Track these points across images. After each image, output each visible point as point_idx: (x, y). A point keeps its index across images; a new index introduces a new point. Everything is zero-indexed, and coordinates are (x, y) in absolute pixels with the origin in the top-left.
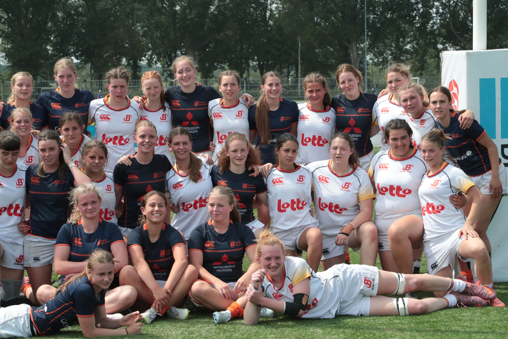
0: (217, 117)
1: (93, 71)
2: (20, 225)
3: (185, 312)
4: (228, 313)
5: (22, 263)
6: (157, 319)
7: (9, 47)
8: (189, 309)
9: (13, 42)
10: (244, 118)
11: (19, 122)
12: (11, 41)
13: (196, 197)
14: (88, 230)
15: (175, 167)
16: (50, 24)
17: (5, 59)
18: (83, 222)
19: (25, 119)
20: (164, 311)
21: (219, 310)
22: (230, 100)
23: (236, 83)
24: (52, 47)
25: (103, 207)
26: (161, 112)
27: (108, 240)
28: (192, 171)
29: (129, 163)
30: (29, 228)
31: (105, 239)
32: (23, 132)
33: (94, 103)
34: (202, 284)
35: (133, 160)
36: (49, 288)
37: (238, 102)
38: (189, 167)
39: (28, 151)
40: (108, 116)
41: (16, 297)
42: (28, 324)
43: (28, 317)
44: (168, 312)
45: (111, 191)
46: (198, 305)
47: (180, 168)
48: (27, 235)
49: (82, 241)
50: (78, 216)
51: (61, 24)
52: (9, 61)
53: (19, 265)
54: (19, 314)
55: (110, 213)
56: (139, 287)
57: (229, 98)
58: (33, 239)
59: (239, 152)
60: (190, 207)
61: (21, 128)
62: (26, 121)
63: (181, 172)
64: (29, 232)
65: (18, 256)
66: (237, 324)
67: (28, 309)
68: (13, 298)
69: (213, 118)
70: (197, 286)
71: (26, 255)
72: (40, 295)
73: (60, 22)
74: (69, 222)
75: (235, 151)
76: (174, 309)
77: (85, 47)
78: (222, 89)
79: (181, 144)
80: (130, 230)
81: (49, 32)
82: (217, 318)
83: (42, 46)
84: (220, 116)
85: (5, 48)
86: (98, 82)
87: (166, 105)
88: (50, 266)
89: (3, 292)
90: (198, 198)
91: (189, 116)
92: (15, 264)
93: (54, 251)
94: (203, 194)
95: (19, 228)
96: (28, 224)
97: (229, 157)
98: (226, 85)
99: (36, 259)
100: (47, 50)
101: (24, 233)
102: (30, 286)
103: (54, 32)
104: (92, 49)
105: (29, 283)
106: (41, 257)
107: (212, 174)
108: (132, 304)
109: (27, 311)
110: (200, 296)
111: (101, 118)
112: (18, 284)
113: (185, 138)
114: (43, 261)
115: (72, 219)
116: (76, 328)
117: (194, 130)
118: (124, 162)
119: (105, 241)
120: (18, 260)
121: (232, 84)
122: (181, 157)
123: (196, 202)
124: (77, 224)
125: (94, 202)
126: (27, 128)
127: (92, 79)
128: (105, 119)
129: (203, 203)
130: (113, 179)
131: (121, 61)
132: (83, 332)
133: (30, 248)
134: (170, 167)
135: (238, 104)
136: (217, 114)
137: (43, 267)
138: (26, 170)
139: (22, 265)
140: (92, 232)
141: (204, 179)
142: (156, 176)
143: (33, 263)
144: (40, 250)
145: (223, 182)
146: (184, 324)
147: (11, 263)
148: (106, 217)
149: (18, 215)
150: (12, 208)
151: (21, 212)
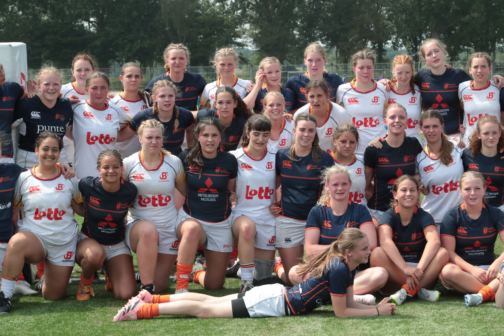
0: (468, 99)
1: (338, 55)
2: (272, 207)
3: (435, 294)
4: (479, 296)
5: (274, 244)
6: (408, 300)
7: (257, 32)
8: (439, 291)
9: (261, 27)
10: (495, 100)
11: (271, 105)
12: (259, 26)
13: (447, 180)
14: (338, 212)
15: (426, 149)
16: (296, 9)
17: (253, 44)
18: (332, 204)
19: (277, 102)
20: (414, 292)
21: (470, 293)
22: (480, 82)
23: (487, 65)
24: (298, 31)
25: (353, 190)
26: (410, 95)
27: (356, 222)
28: (443, 154)
29: (379, 146)
30: (281, 210)
31: (354, 221)
32: (276, 115)
33: (341, 88)
34: (453, 267)
35: (384, 143)
37: (489, 84)
38: (441, 150)
39: (281, 134)
40: (356, 99)
41: (269, 277)
42: (282, 305)
43: (283, 298)
44: (419, 293)
45: (362, 174)
46: (448, 288)
47: (431, 150)
48: (278, 216)
49: (331, 224)
50: (327, 198)
51: (307, 9)
52: (257, 46)
53: (272, 246)
54: (273, 294)
55: (360, 195)
56: (390, 269)
57: (479, 80)
58: (284, 220)
59: (491, 134)
60: (441, 190)
61: (274, 111)
62: (279, 105)
63: (431, 155)
64: (280, 214)
65: (269, 237)
66: (488, 306)
67: (282, 290)
68: (265, 277)
69: (463, 100)
70: (447, 269)
71: (278, 236)
72: (292, 276)
73: (307, 7)
74: (318, 204)
75: (487, 134)
76: (424, 291)
77: (331, 31)
78: (472, 71)
79: (431, 128)
80: (381, 213)
81: (296, 17)
82: (469, 301)
83: (289, 31)
84: (471, 98)
85: (253, 34)
86: (343, 65)
87: (416, 87)
88: (301, 246)
89: (256, 272)
90: (448, 182)
91: (439, 98)
92: (268, 245)
93: (304, 233)
94: (453, 178)
95: (270, 210)
96: (279, 206)
97: (481, 140)
98: (476, 67)
99: (288, 240)
100: (294, 35)
101: (275, 215)
102: (282, 266)
103: (300, 17)
104: (338, 33)
105: (281, 263)
106: (292, 238)
107: (463, 157)
108: (384, 285)
109: (282, 291)
110: (450, 279)
111: (349, 101)
112: (270, 264)
113: (435, 121)
114: (295, 242)
115: (322, 202)
116: (328, 308)
117: (444, 112)
118: (375, 145)
119: (354, 223)
120: (270, 241)
121: (483, 67)
122: (431, 140)
123: (446, 186)
124: (326, 206)
125: (344, 184)
126: (279, 112)
127: (337, 63)
128: (353, 102)
129: (454, 187)
130: (363, 161)
131: (367, 45)
132: (336, 312)
133: (281, 229)
134: (420, 149)
135: (489, 86)
136: (467, 96)
137: (294, 248)
138: (276, 153)
139: (274, 245)
140: (341, 214)
141: (455, 163)
142: (406, 159)
143: (284, 244)
144: (291, 231)
145: (473, 166)
146: (434, 306)
147: (264, 246)
148: (355, 200)
149: (269, 198)
150: (263, 191)
151: (271, 194)
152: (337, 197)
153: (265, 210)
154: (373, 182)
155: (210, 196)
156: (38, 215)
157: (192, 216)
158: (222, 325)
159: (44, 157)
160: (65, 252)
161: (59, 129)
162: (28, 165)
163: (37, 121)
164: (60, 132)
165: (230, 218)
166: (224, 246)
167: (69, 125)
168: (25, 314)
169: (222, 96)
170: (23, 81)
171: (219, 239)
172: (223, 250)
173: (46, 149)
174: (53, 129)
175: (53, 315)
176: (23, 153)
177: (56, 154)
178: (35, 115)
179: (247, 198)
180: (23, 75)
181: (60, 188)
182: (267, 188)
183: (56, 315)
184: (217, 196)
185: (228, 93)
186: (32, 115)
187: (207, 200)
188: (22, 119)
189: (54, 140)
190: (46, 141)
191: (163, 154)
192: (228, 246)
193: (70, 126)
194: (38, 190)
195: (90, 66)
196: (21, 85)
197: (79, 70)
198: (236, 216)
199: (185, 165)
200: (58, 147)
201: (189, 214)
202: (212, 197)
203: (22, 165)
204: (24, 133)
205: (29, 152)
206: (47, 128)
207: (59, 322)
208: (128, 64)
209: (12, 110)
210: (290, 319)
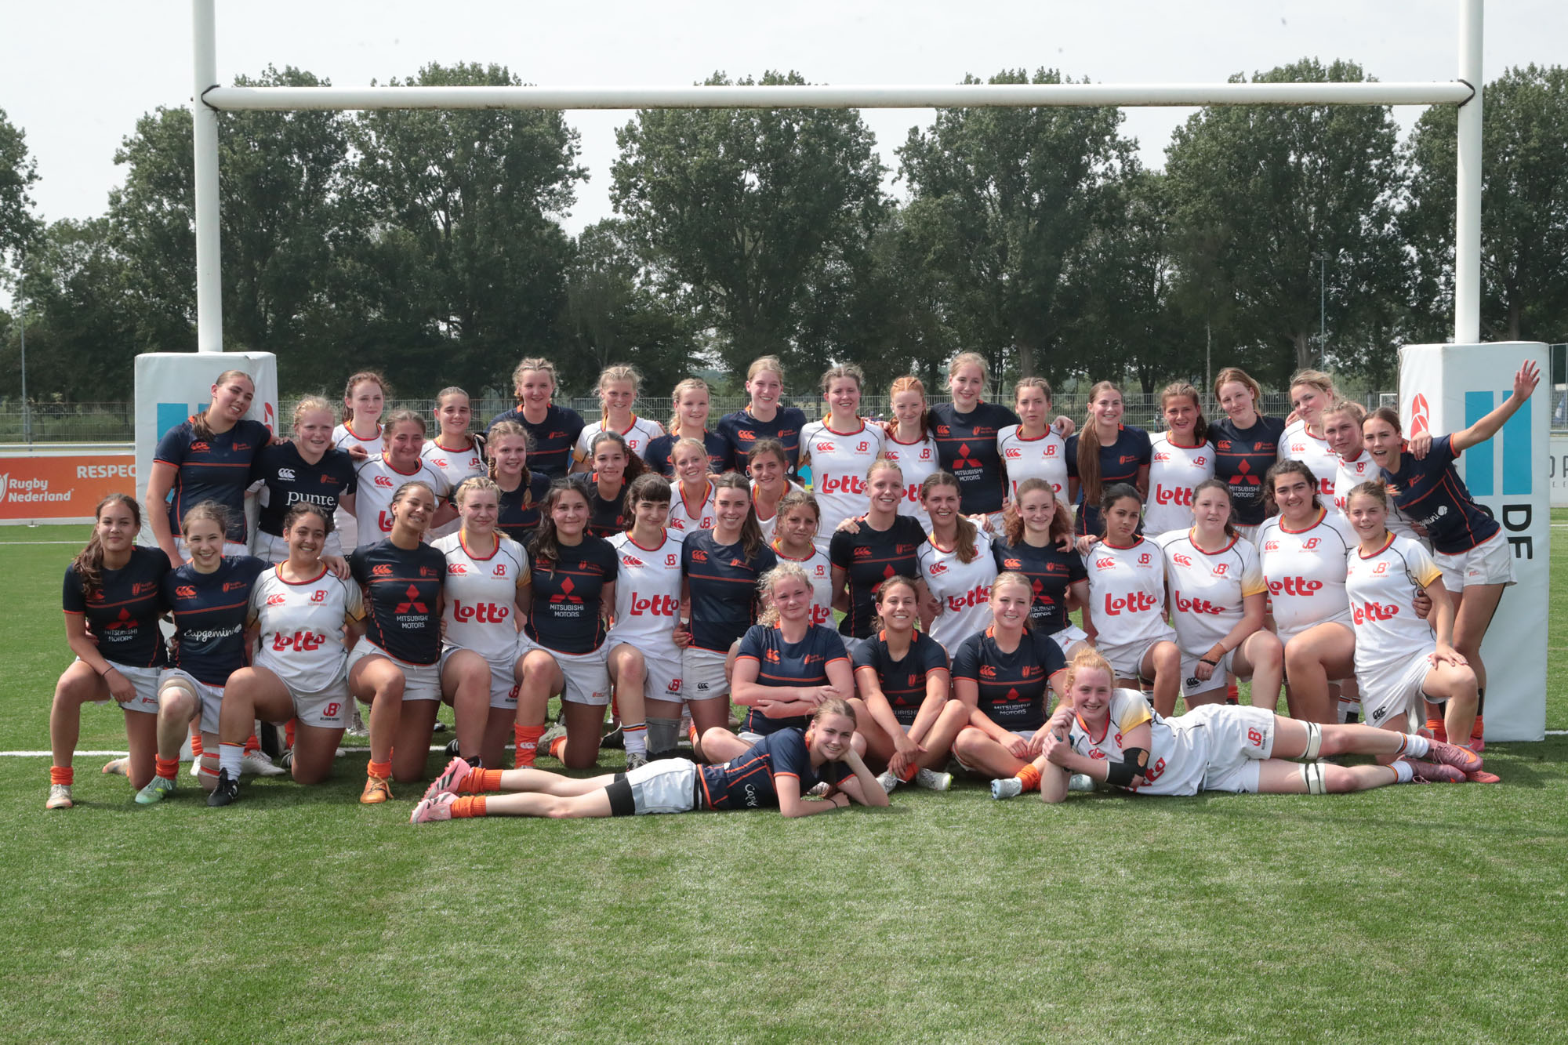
0: (1013, 456)
2: (676, 633)
3: (946, 779)
4: (1016, 782)
5: (678, 692)
6: (898, 788)
8: (952, 774)
10: (1057, 457)
11: (685, 462)
13: (970, 586)
14: (791, 638)
15: (932, 537)
18: (781, 624)
19: (695, 456)
20: (909, 775)
21: (1002, 777)
22: (1033, 427)
23: (1043, 398)
25: (813, 602)
26: (919, 446)
27: (821, 656)
28: (961, 544)
29: (855, 529)
30: (690, 636)
31: (816, 654)
33: (807, 428)
34: (975, 733)
35: (862, 524)
36: (721, 733)
37: (1048, 431)
38: (956, 538)
39: (704, 509)
40: (830, 445)
44: (918, 777)
45: (826, 575)
46: (967, 769)
47: (940, 539)
48: (687, 646)
49: (779, 655)
50: (773, 616)
53: (674, 695)
55: (824, 610)
56: (871, 735)
57: (1031, 423)
58: (697, 653)
59: (1039, 509)
60: (962, 604)
61: (688, 471)
62: (697, 459)
63: (941, 545)
64: (690, 644)
65: (670, 680)
66: (1030, 801)
68: (666, 748)
69: (1006, 457)
70: (965, 736)
71: (686, 680)
72: (707, 744)
74: (759, 623)
75: (1032, 508)
76: (927, 772)
78: (1019, 409)
79: (943, 501)
80: (859, 641)
82: (998, 790)
84: (1017, 455)
87: (929, 434)
88: (725, 697)
89: (649, 739)
90: (973, 588)
91: (964, 449)
92: (667, 692)
94: (981, 582)
95: (673, 636)
96: (687, 630)
97: (1022, 518)
98: (1025, 402)
99: (702, 686)
101: (681, 644)
106: (710, 684)
107: (995, 548)
110: (969, 752)
111: (819, 448)
112: (674, 726)
113: (951, 490)
114: (714, 690)
115: (765, 620)
117: (970, 475)
118: (847, 528)
119: (816, 658)
120: (671, 687)
121: (1037, 401)
122: (941, 522)
123: (971, 595)
124: (773, 627)
125: (798, 593)
126: (700, 471)
128: (825, 449)
129: (982, 596)
130: (828, 555)
133: (691, 668)
134: (923, 537)
135: (1047, 434)
136: (1012, 451)
137: (713, 700)
138: (682, 540)
139: (679, 695)
140: (795, 642)
141: (982, 557)
142: (899, 549)
143: (696, 692)
144: (708, 672)
145: (1013, 564)
146: (940, 799)
147: (660, 693)
148: (815, 616)
149: (670, 613)
150: (659, 602)
151: (673, 608)
152: (791, 615)
153: (664, 634)
154: (847, 591)
155: (569, 608)
156: (280, 642)
157: (540, 643)
158: (582, 826)
159: (299, 546)
160: (325, 706)
161: (325, 500)
162: (273, 558)
163: (289, 487)
164: (327, 506)
165: (604, 647)
166: (594, 695)
167: (348, 493)
168: (256, 807)
169: (606, 448)
170: (269, 416)
171: (586, 683)
172: (591, 701)
173: (303, 532)
174: (315, 499)
175: (302, 808)
176: (266, 538)
177: (319, 542)
178: (286, 474)
179: (633, 613)
180: (268, 407)
181: (319, 597)
182: (667, 598)
183: (307, 808)
184: (582, 608)
185: (614, 443)
186: (281, 474)
187: (565, 614)
188: (263, 480)
189: (318, 518)
190: (302, 521)
191: (498, 537)
192: (600, 695)
193: (351, 496)
194: (281, 600)
195: (379, 392)
196: (264, 424)
197: (364, 399)
198: (614, 643)
199: (532, 556)
200: (323, 529)
201: (534, 640)
202: (573, 610)
203: (264, 558)
204: (266, 505)
205: (276, 537)
206: (305, 498)
207: (309, 820)
208: (448, 389)
209: (248, 465)
210: (698, 817)
